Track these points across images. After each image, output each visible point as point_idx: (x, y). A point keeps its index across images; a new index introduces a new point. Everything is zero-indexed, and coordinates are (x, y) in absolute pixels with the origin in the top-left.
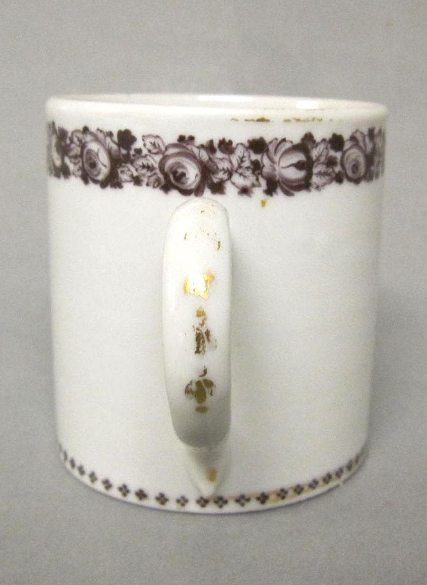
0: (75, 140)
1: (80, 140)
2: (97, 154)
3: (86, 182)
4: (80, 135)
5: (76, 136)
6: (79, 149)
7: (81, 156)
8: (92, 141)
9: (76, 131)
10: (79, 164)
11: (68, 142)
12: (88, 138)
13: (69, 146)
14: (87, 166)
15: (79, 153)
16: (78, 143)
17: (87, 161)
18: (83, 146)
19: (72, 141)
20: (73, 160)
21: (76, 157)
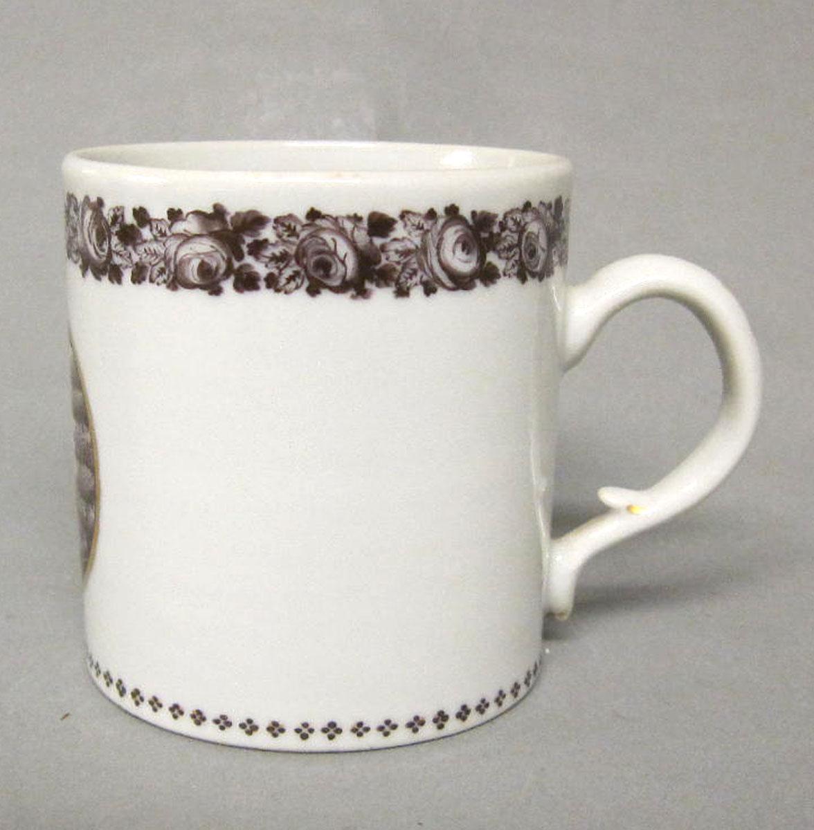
0: (510, 223)
1: (517, 223)
2: (538, 237)
3: (523, 279)
4: (518, 216)
5: (512, 219)
6: (516, 236)
7: (519, 245)
8: (533, 220)
9: (512, 211)
10: (514, 258)
11: (496, 229)
12: (529, 217)
13: (499, 235)
14: (525, 257)
15: (516, 242)
16: (514, 228)
17: (526, 250)
18: (521, 229)
19: (503, 227)
20: (504, 255)
21: (510, 248)
